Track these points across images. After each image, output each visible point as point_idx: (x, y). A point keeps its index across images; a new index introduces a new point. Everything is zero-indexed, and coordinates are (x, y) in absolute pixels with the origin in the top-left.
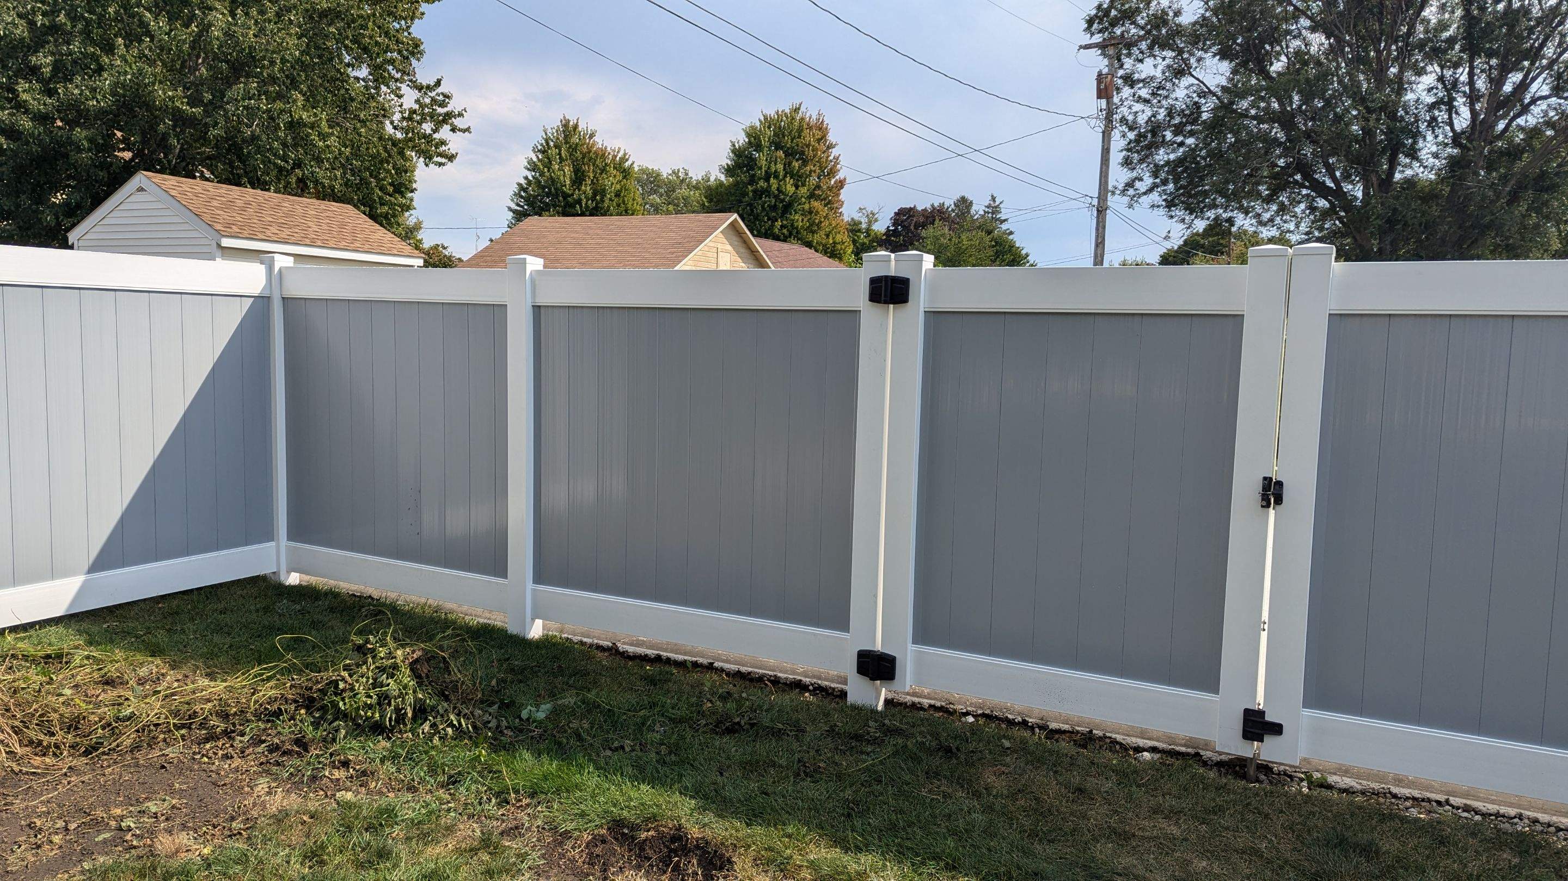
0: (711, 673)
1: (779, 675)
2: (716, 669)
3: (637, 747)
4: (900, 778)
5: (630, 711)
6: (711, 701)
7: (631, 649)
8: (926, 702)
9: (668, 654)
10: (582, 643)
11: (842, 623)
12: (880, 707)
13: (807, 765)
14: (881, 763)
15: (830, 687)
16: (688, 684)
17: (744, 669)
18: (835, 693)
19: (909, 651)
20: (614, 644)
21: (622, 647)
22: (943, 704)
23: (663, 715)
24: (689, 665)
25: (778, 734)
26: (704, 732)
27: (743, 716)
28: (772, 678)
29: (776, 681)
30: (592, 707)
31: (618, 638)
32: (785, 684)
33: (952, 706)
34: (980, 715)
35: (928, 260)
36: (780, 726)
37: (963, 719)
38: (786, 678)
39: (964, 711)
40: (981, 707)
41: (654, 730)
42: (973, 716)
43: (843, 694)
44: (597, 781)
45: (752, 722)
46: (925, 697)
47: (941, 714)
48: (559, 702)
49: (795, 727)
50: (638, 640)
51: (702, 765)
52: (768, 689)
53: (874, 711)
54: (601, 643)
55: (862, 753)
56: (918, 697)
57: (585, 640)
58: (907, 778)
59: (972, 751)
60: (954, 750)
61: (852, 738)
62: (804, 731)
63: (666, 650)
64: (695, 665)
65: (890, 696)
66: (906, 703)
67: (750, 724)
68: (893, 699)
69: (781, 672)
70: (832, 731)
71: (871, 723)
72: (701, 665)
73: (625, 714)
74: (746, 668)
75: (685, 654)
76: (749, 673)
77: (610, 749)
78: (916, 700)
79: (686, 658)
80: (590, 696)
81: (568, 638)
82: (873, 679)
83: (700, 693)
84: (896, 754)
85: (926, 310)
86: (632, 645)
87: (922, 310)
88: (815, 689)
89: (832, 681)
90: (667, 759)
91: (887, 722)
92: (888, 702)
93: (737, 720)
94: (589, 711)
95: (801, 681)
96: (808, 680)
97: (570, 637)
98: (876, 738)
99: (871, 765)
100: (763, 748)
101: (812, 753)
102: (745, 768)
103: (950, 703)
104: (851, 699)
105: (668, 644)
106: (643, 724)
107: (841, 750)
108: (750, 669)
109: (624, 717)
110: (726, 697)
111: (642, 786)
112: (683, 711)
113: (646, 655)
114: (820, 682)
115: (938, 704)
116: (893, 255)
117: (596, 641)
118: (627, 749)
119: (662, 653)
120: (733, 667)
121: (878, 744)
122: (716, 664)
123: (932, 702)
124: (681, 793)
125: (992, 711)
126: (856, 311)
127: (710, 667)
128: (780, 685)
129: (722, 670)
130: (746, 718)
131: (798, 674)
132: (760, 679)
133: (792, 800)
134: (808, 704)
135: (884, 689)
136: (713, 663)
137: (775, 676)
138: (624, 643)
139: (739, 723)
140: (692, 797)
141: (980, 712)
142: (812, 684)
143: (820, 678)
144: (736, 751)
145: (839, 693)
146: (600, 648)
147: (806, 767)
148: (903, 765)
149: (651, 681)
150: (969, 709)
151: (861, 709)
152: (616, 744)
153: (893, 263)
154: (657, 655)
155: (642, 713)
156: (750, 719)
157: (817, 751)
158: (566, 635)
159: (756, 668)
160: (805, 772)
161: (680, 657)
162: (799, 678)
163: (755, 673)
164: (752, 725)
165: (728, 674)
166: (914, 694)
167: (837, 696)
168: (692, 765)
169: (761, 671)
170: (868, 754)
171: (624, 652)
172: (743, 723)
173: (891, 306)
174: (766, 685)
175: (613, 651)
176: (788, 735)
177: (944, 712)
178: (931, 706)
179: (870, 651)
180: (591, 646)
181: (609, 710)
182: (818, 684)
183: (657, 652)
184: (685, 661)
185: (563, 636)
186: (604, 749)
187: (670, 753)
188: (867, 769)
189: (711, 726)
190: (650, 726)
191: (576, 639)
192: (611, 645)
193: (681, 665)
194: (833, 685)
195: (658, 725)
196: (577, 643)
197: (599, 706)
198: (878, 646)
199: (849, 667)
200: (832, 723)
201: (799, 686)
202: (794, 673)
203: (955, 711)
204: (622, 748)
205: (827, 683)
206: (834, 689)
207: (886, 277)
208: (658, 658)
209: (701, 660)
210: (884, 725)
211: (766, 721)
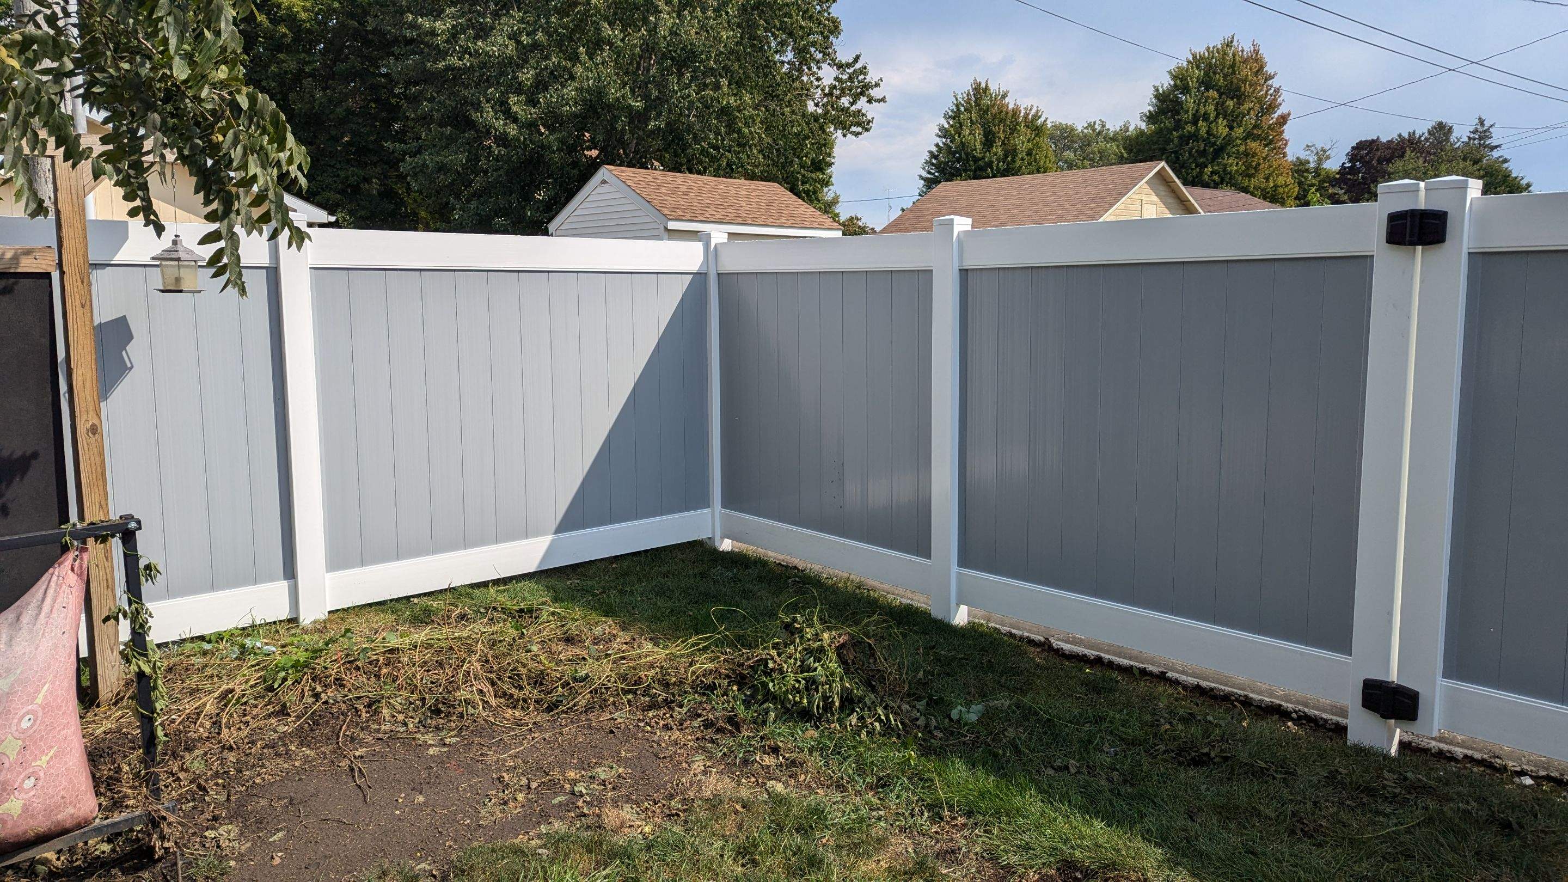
0: (1165, 685)
1: (1251, 695)
2: (1170, 680)
3: (1084, 770)
4: (1439, 857)
5: (1071, 722)
6: (1170, 723)
7: (1066, 647)
8: (1459, 752)
9: (1111, 657)
10: (1011, 635)
11: (1342, 642)
12: (1394, 751)
13: (1305, 821)
14: (1408, 831)
15: (1321, 718)
16: (1138, 696)
17: (1204, 684)
18: (1328, 726)
19: (1438, 689)
20: (1047, 639)
21: (1056, 644)
22: (1486, 756)
23: (1111, 733)
24: (1136, 672)
25: (1260, 774)
26: (1165, 760)
27: (1214, 747)
28: (1242, 698)
29: (1247, 702)
30: (1028, 714)
31: (1053, 633)
32: (1259, 707)
33: (1498, 761)
34: (1543, 777)
35: (1475, 187)
36: (1263, 765)
37: (1516, 780)
38: (1261, 701)
39: (1518, 769)
40: (1544, 768)
41: (1102, 751)
42: (1532, 777)
43: (1341, 730)
44: (1040, 806)
45: (1225, 754)
46: (1458, 745)
47: (1482, 769)
48: (992, 704)
49: (1282, 767)
50: (1074, 637)
51: (1166, 803)
52: (1237, 711)
53: (1386, 757)
54: (1033, 636)
55: (1378, 813)
56: (1447, 743)
57: (1014, 631)
58: (1450, 857)
59: (1542, 831)
60: (1515, 826)
61: (1362, 792)
62: (1293, 774)
63: (1108, 652)
64: (1143, 672)
65: (1406, 738)
66: (1429, 750)
67: (1222, 757)
68: (1410, 743)
69: (1253, 692)
70: (1332, 777)
71: (1387, 774)
72: (1151, 674)
73: (1067, 726)
74: (1208, 683)
75: (1130, 659)
76: (1212, 689)
77: (1053, 767)
78: (1445, 747)
79: (1132, 663)
80: (1027, 700)
81: (996, 628)
82: (1385, 716)
83: (1154, 709)
84: (1430, 821)
85: (1471, 251)
86: (1067, 642)
87: (1465, 251)
88: (1300, 718)
89: (1324, 711)
90: (1123, 791)
91: (1409, 775)
92: (1402, 744)
93: (1206, 750)
94: (1026, 718)
95: (1280, 706)
96: (1290, 705)
97: (998, 626)
98: (1395, 796)
99: (1393, 832)
100: (1242, 790)
101: (1309, 805)
102: (1220, 813)
103: (1498, 757)
104: (1353, 737)
105: (1110, 645)
106: (1090, 742)
107: (1348, 806)
108: (1213, 685)
109: (1067, 730)
110: (1188, 719)
111: (1096, 823)
112: (1135, 731)
113: (1085, 656)
114: (1306, 710)
115: (1478, 756)
116: (1422, 184)
117: (1027, 634)
118: (1073, 770)
119: (1103, 655)
120: (1192, 681)
121: (1401, 804)
122: (1169, 674)
123: (1469, 753)
124: (1143, 838)
125: (1562, 775)
126: (1367, 256)
127: (1162, 677)
128: (1252, 708)
129: (1177, 682)
130: (1217, 750)
131: (1277, 697)
132: (1227, 697)
133: (1290, 868)
134: (1295, 737)
135: (1398, 730)
136: (1166, 673)
137: (1246, 696)
138: (1058, 639)
139: (1208, 754)
140: (1158, 845)
141: (1542, 773)
142: (1296, 712)
143: (1306, 705)
144: (1208, 789)
145: (1333, 727)
146: (1031, 642)
147: (1303, 823)
148: (1441, 839)
149: (1094, 688)
150: (1525, 767)
151: (1369, 752)
152: (1059, 763)
153: (1422, 194)
154: (1097, 656)
155: (1086, 727)
156: (1222, 750)
157: (1315, 803)
158: (993, 625)
159: (1221, 684)
160: (1302, 830)
161: (1125, 662)
162: (1278, 702)
163: (1219, 690)
164: (1226, 759)
165: (1185, 687)
166: (1441, 739)
167: (1330, 730)
168: (1153, 801)
169: (1227, 689)
170: (1386, 816)
171: (1058, 649)
172: (1213, 754)
173: (1419, 248)
174: (1235, 706)
175: (1045, 646)
176: (1274, 778)
177: (1485, 766)
178: (1466, 757)
179: (1382, 682)
180: (1021, 639)
181: (1048, 720)
182: (1304, 712)
183: (1098, 653)
184: (1132, 667)
185: (990, 625)
186: (1045, 767)
187: (1125, 782)
188: (1388, 838)
189: (1173, 754)
190: (1097, 744)
191: (1004, 629)
192: (1043, 639)
193: (1127, 671)
194: (1325, 716)
195: (1107, 744)
196: (1005, 635)
197: (1036, 713)
198: (1393, 676)
199: (1352, 698)
200: (1332, 769)
201: (1277, 711)
202: (1271, 695)
203: (1505, 768)
204: (1067, 768)
205: (1316, 712)
206: (1326, 721)
207: (1413, 213)
208: (1099, 660)
209: (1150, 668)
210: (1406, 779)
211: (1244, 757)
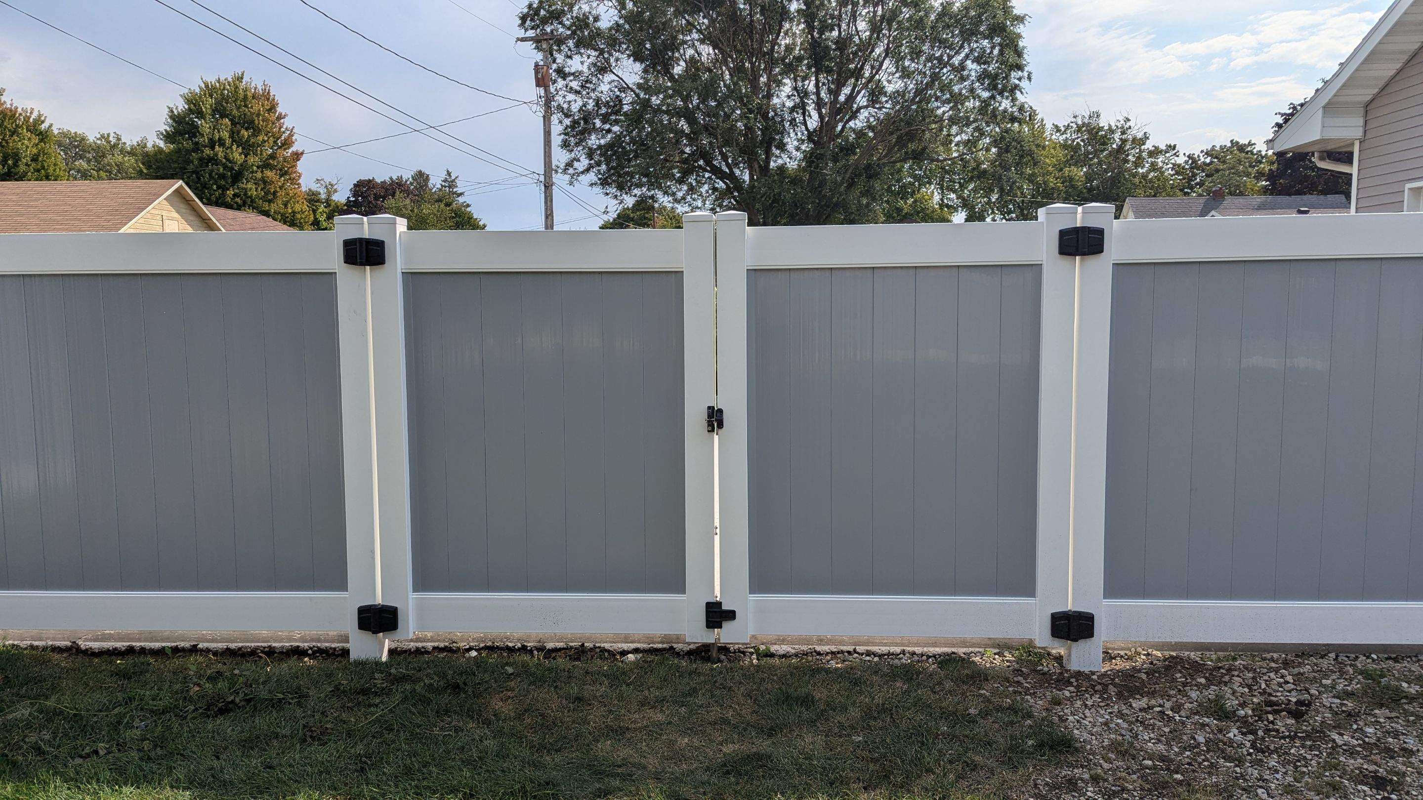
0: (196, 655)
1: (274, 645)
2: (201, 650)
3: (114, 749)
4: (411, 722)
5: (101, 711)
6: (199, 685)
7: (96, 645)
8: (429, 645)
9: (142, 644)
10: (32, 647)
11: (339, 582)
12: (385, 658)
13: (313, 729)
14: (391, 711)
15: (331, 648)
16: (169, 671)
17: (233, 646)
18: (336, 653)
19: (410, 601)
20: (74, 642)
21: (83, 645)
22: (447, 644)
23: (142, 709)
24: (169, 652)
25: (278, 704)
26: (194, 718)
27: (238, 693)
28: (266, 649)
29: (270, 652)
30: (51, 715)
31: (80, 635)
32: (282, 653)
33: (455, 645)
34: (482, 648)
35: (402, 225)
36: (281, 696)
37: (467, 655)
38: (282, 647)
39: (468, 647)
40: (482, 641)
41: (133, 727)
42: (476, 650)
43: (346, 652)
44: (67, 795)
45: (248, 697)
46: (429, 641)
47: (445, 654)
48: (10, 717)
49: (296, 693)
50: (104, 634)
51: (194, 753)
52: (263, 661)
53: (378, 663)
54: (58, 643)
55: (370, 706)
56: (421, 642)
57: (36, 643)
58: (418, 720)
59: (479, 683)
60: (462, 685)
61: (359, 693)
62: (307, 696)
63: (139, 640)
64: (176, 650)
65: (393, 646)
66: (410, 650)
67: (246, 700)
68: (396, 648)
69: (275, 641)
70: (337, 691)
71: (377, 675)
72: (183, 650)
73: (95, 715)
74: (236, 644)
75: (163, 640)
76: (240, 649)
77: (81, 756)
78: (420, 645)
79: (164, 644)
80: (50, 703)
81: (14, 645)
82: (375, 632)
83: (185, 678)
84: (405, 700)
85: (404, 271)
86: (95, 641)
87: (399, 271)
88: (314, 652)
89: (333, 641)
90: (152, 754)
91: (393, 671)
92: (392, 652)
93: (231, 698)
94: (50, 720)
95: (298, 647)
96: (306, 644)
97: (16, 643)
98: (383, 689)
99: (380, 716)
100: (262, 722)
101: (318, 716)
102: (244, 746)
103: (454, 642)
104: (353, 656)
105: (141, 633)
106: (119, 723)
107: (348, 707)
108: (240, 645)
109: (95, 719)
110: (213, 679)
111: (125, 789)
112: (166, 700)
113: (116, 649)
114: (319, 645)
115: (442, 645)
116: (365, 219)
117: (51, 643)
118: (101, 753)
119: (134, 644)
120: (222, 646)
121: (387, 694)
122: (200, 646)
123: (436, 644)
124: (172, 787)
125: (493, 643)
126: (331, 273)
127: (194, 650)
128: (276, 655)
129: (208, 650)
130: (241, 695)
131: (296, 640)
132: (253, 652)
133: (301, 768)
134: (309, 668)
135: (387, 640)
136: (197, 645)
137: (270, 647)
138: (86, 640)
139: (233, 702)
140: (184, 789)
141: (482, 645)
142: (311, 648)
143: (319, 640)
144: (233, 730)
145: (340, 652)
146: (56, 649)
147: (312, 731)
148: (413, 710)
149: (125, 675)
150: (472, 644)
151: (365, 664)
152: (87, 750)
153: (366, 226)
154: (129, 646)
155: (116, 711)
156: (246, 694)
157: (323, 713)
158: (11, 642)
159: (248, 642)
160: (311, 737)
161: (157, 645)
162: (297, 644)
163: (246, 647)
164: (249, 701)
165: (215, 653)
166: (418, 640)
167: (337, 656)
168: (182, 755)
169: (253, 645)
170: (377, 706)
171: (87, 650)
172: (237, 700)
173: (368, 268)
174: (261, 657)
175: (74, 650)
176: (290, 703)
177: (448, 651)
178: (434, 648)
179: (371, 606)
180: (45, 649)
181: (75, 715)
182: (317, 647)
183: (128, 644)
184: (164, 648)
185: (7, 643)
186: (73, 758)
187: (155, 746)
188: (377, 720)
189: (201, 711)
190: (128, 722)
191: (24, 644)
192: (69, 644)
193: (159, 653)
194: (333, 646)
195: (137, 720)
196: (26, 649)
197: (62, 713)
198: (379, 600)
199: (350, 624)
200: (336, 683)
201: (298, 652)
202: (290, 639)
203: (459, 648)
204: (96, 752)
205: (327, 644)
206: (335, 649)
207: (361, 240)
208: (131, 650)
209: (182, 644)
210: (391, 674)
211: (264, 693)
